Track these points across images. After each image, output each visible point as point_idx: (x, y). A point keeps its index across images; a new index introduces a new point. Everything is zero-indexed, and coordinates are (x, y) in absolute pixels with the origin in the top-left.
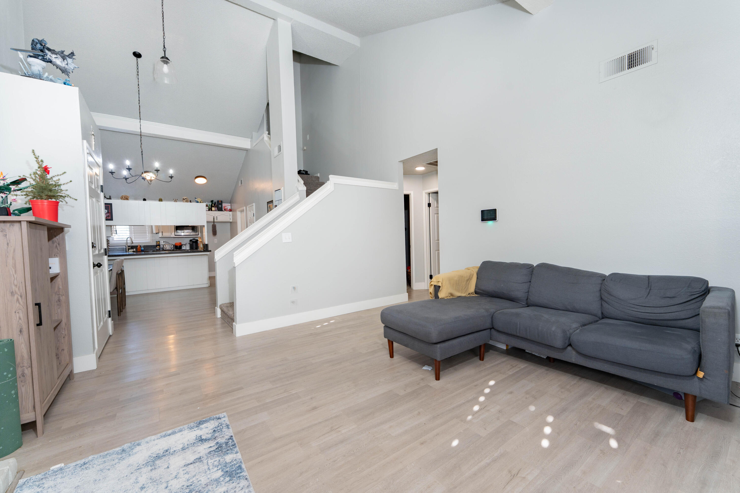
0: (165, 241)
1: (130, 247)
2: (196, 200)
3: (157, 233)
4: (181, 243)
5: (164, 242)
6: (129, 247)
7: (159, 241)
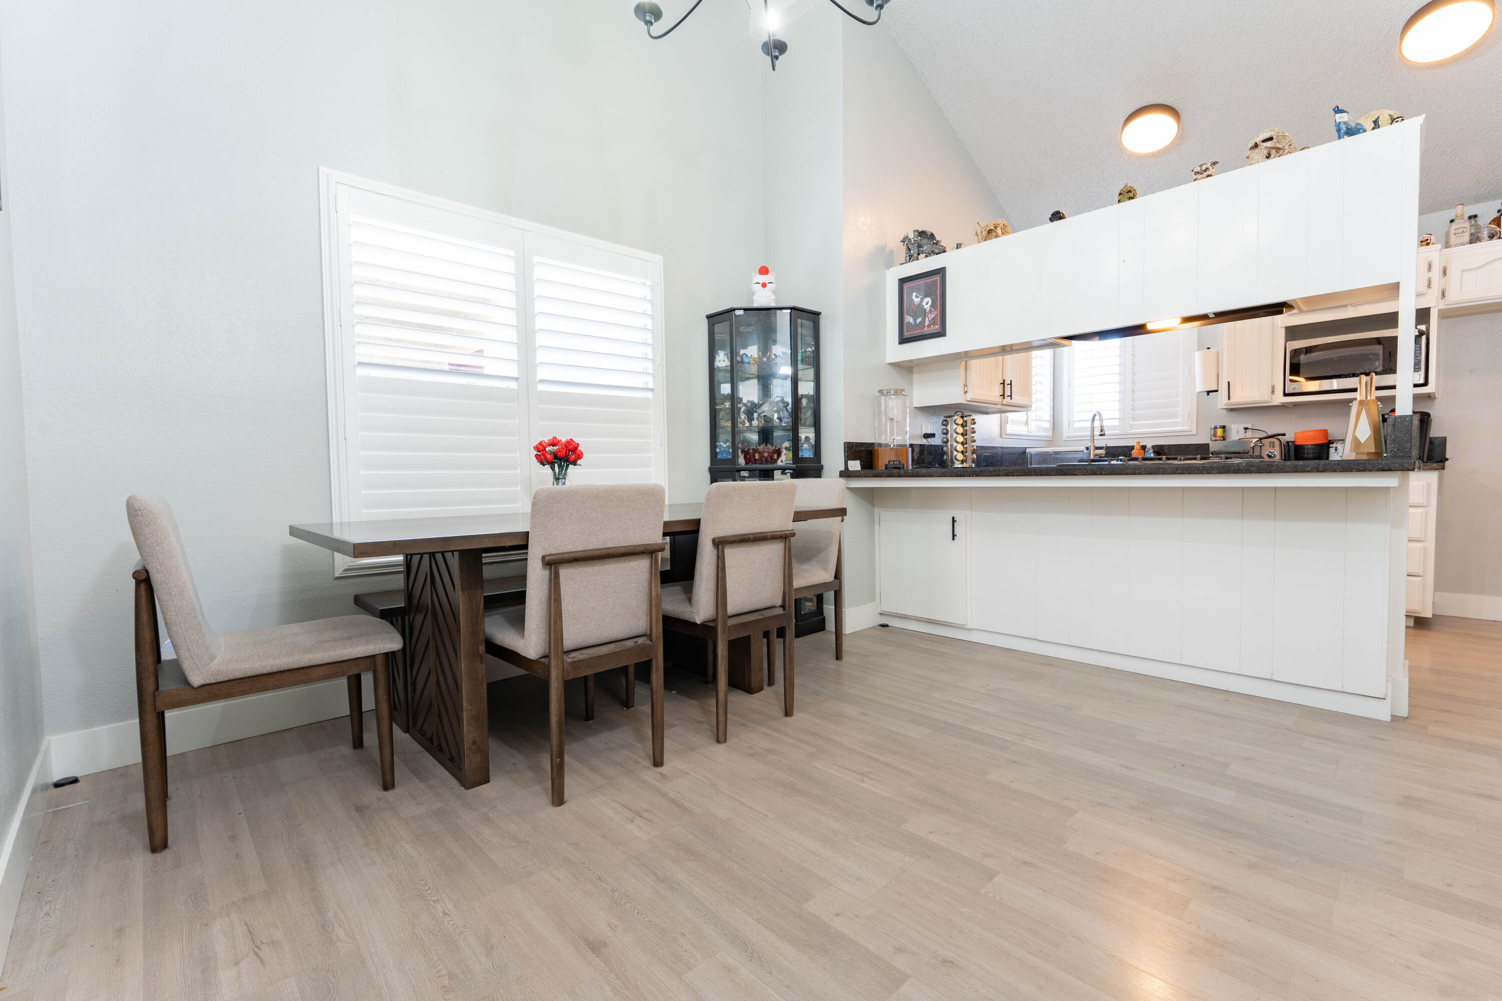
0: (1250, 426)
1: (1102, 452)
2: (1341, 118)
3: (1208, 392)
4: (1325, 432)
5: (1246, 429)
6: (1098, 452)
7: (1224, 427)
